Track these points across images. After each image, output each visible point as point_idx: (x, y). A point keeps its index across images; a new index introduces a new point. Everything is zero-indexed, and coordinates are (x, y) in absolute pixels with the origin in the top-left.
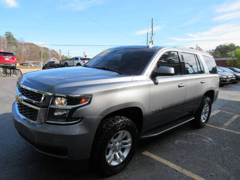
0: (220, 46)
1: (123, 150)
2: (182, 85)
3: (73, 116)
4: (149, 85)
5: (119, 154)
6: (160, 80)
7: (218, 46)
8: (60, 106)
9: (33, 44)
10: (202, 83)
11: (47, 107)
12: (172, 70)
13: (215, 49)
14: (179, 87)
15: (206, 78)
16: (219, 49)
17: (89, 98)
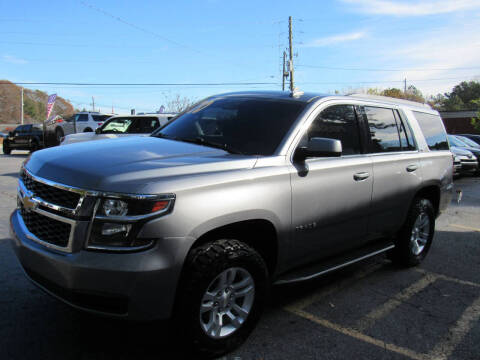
0: (463, 84)
1: (240, 301)
2: (362, 175)
3: (138, 237)
4: (290, 177)
5: (233, 311)
6: (313, 165)
7: (458, 84)
8: (114, 217)
9: (9, 83)
10: (409, 170)
11: (89, 218)
12: (338, 145)
13: (451, 91)
14: (356, 178)
15: (419, 159)
16: (461, 92)
17: (168, 203)
